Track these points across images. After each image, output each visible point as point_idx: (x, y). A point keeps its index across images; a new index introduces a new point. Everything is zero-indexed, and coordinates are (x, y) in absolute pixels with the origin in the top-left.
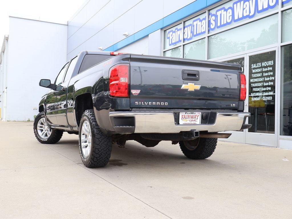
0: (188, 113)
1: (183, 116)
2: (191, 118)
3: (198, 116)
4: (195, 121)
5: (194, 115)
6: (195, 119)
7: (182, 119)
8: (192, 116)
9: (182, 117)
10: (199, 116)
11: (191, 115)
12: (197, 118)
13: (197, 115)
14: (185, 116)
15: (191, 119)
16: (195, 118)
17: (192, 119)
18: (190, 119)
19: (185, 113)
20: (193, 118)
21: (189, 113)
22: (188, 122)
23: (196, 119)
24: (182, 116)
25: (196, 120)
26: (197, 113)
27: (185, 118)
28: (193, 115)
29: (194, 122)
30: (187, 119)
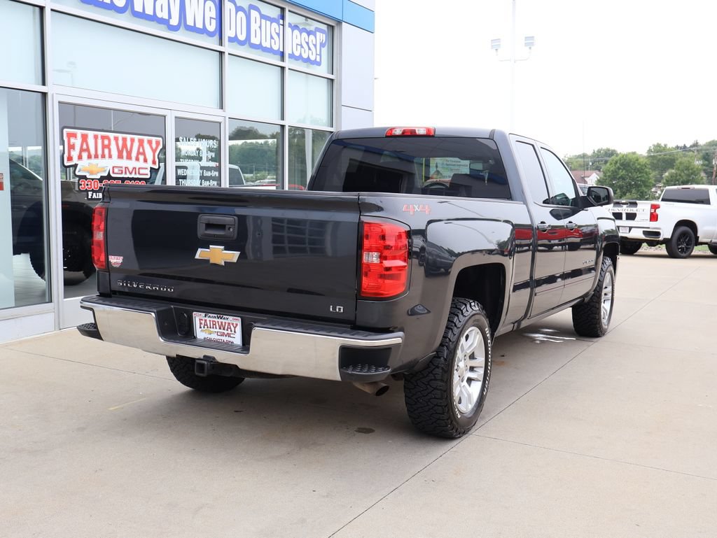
0: (211, 315)
1: (203, 322)
2: (220, 328)
3: (235, 325)
4: (229, 335)
5: (227, 321)
6: (229, 332)
7: (201, 327)
8: (222, 323)
9: (201, 324)
10: (237, 325)
11: (220, 320)
12: (233, 330)
13: (233, 324)
14: (206, 320)
15: (220, 331)
16: (229, 330)
17: (222, 331)
18: (218, 330)
19: (204, 314)
20: (224, 329)
21: (214, 315)
22: (214, 336)
23: (231, 331)
24: (200, 320)
25: (232, 336)
26: (231, 318)
27: (206, 327)
28: (224, 321)
29: (230, 339)
30: (212, 330)
